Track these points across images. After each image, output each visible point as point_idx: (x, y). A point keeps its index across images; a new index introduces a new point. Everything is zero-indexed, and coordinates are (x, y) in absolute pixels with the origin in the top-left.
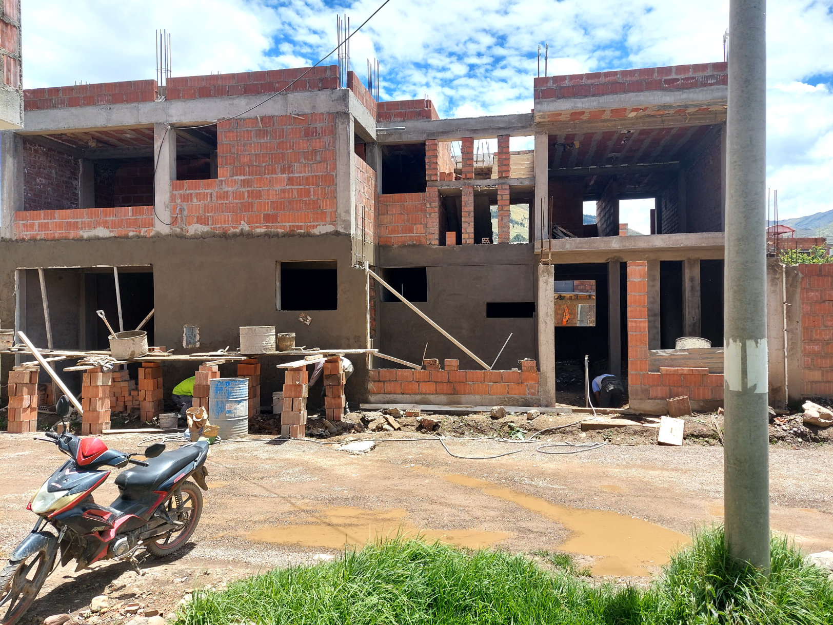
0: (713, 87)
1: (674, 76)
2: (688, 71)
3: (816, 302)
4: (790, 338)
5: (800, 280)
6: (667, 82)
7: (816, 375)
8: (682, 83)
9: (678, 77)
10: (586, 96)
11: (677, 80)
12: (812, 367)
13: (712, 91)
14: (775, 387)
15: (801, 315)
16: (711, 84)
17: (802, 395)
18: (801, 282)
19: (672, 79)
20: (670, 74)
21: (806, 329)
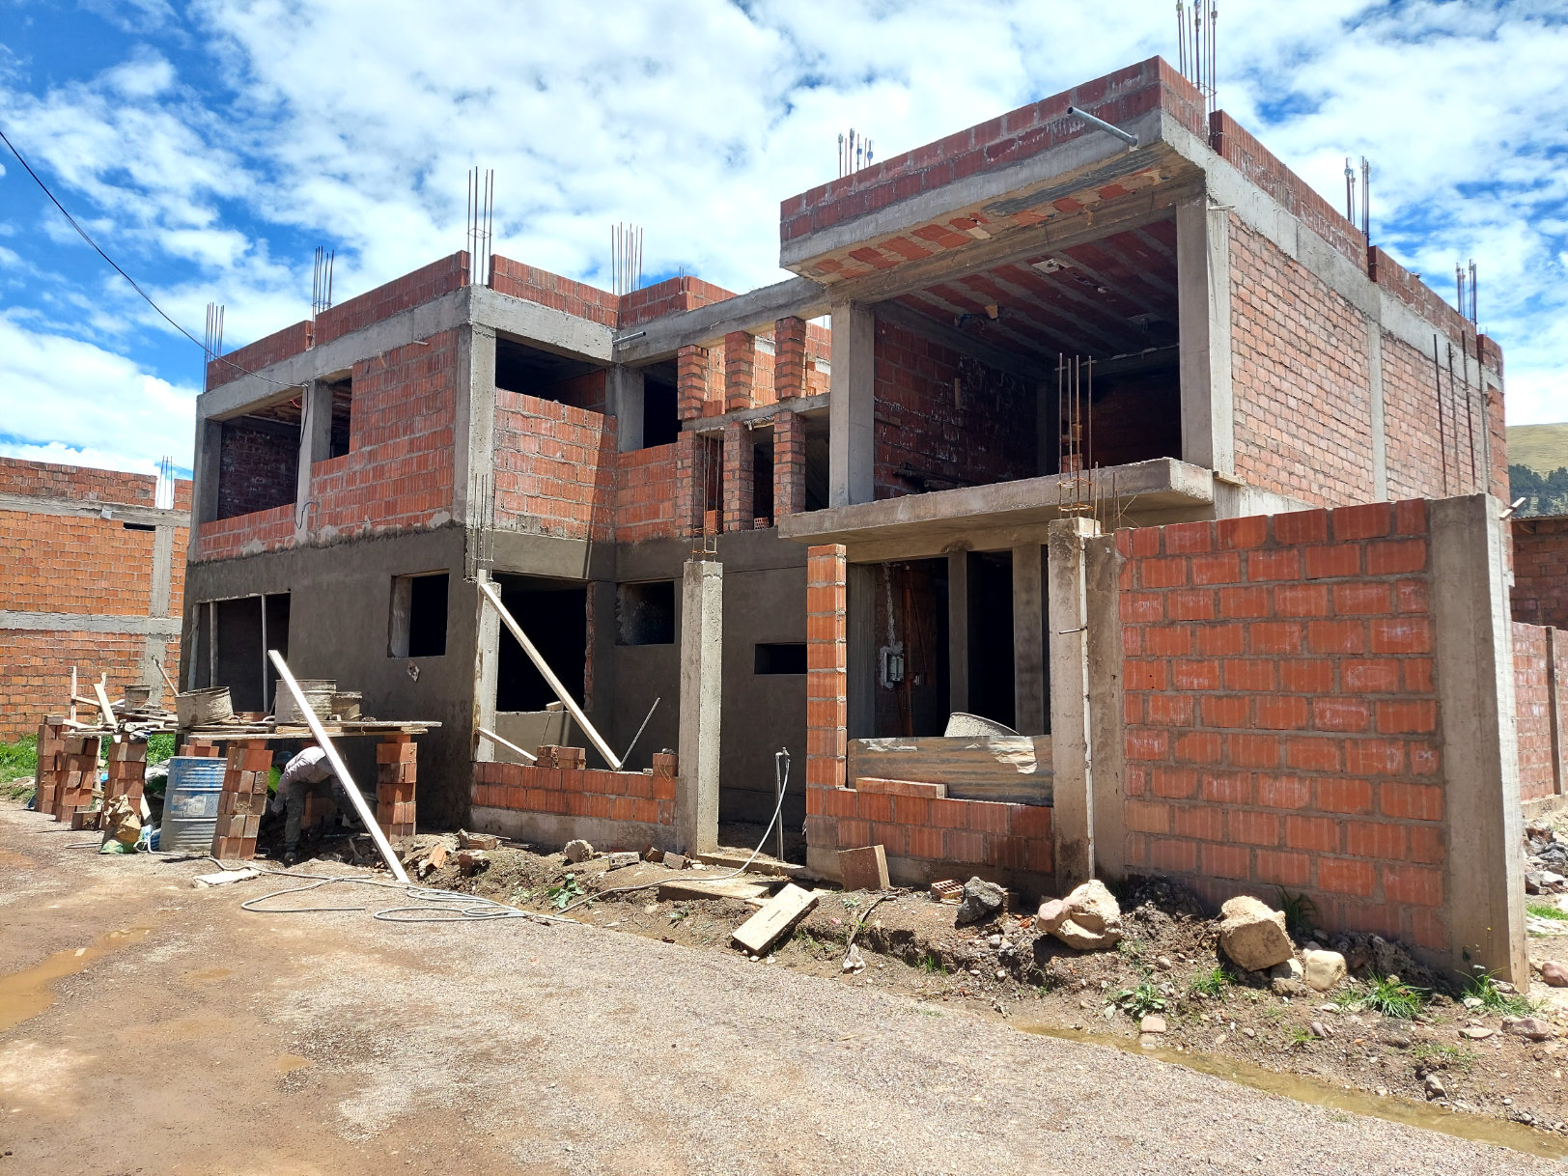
0: (1077, 141)
1: (1004, 136)
2: (1031, 118)
3: (1154, 624)
4: (1099, 716)
5: (1118, 570)
6: (994, 151)
7: (1156, 818)
8: (1021, 147)
9: (1013, 135)
10: (857, 217)
11: (1011, 142)
12: (1148, 795)
13: (1077, 148)
14: (1068, 841)
15: (1122, 657)
16: (1077, 135)
17: (1127, 867)
18: (1120, 576)
19: (1001, 143)
20: (998, 134)
21: (1133, 695)
